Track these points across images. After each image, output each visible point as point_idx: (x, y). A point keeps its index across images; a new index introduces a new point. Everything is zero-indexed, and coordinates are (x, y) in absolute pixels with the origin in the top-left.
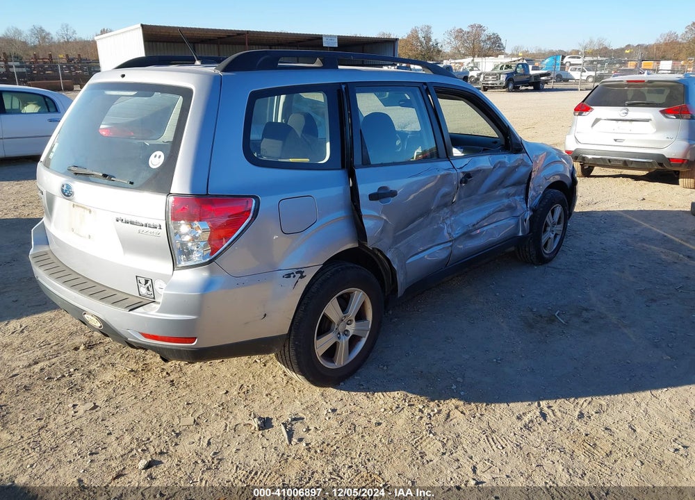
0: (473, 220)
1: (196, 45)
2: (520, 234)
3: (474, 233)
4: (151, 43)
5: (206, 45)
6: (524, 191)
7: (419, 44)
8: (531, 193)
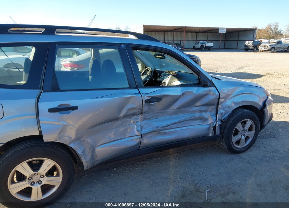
0: (164, 124)
1: (166, 32)
2: (211, 135)
3: (162, 132)
4: (145, 32)
5: (170, 33)
6: (215, 110)
7: (271, 31)
8: (221, 111)
